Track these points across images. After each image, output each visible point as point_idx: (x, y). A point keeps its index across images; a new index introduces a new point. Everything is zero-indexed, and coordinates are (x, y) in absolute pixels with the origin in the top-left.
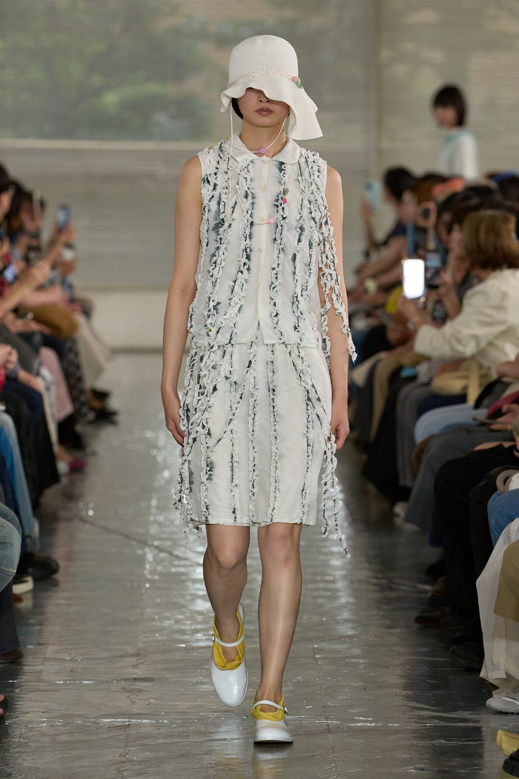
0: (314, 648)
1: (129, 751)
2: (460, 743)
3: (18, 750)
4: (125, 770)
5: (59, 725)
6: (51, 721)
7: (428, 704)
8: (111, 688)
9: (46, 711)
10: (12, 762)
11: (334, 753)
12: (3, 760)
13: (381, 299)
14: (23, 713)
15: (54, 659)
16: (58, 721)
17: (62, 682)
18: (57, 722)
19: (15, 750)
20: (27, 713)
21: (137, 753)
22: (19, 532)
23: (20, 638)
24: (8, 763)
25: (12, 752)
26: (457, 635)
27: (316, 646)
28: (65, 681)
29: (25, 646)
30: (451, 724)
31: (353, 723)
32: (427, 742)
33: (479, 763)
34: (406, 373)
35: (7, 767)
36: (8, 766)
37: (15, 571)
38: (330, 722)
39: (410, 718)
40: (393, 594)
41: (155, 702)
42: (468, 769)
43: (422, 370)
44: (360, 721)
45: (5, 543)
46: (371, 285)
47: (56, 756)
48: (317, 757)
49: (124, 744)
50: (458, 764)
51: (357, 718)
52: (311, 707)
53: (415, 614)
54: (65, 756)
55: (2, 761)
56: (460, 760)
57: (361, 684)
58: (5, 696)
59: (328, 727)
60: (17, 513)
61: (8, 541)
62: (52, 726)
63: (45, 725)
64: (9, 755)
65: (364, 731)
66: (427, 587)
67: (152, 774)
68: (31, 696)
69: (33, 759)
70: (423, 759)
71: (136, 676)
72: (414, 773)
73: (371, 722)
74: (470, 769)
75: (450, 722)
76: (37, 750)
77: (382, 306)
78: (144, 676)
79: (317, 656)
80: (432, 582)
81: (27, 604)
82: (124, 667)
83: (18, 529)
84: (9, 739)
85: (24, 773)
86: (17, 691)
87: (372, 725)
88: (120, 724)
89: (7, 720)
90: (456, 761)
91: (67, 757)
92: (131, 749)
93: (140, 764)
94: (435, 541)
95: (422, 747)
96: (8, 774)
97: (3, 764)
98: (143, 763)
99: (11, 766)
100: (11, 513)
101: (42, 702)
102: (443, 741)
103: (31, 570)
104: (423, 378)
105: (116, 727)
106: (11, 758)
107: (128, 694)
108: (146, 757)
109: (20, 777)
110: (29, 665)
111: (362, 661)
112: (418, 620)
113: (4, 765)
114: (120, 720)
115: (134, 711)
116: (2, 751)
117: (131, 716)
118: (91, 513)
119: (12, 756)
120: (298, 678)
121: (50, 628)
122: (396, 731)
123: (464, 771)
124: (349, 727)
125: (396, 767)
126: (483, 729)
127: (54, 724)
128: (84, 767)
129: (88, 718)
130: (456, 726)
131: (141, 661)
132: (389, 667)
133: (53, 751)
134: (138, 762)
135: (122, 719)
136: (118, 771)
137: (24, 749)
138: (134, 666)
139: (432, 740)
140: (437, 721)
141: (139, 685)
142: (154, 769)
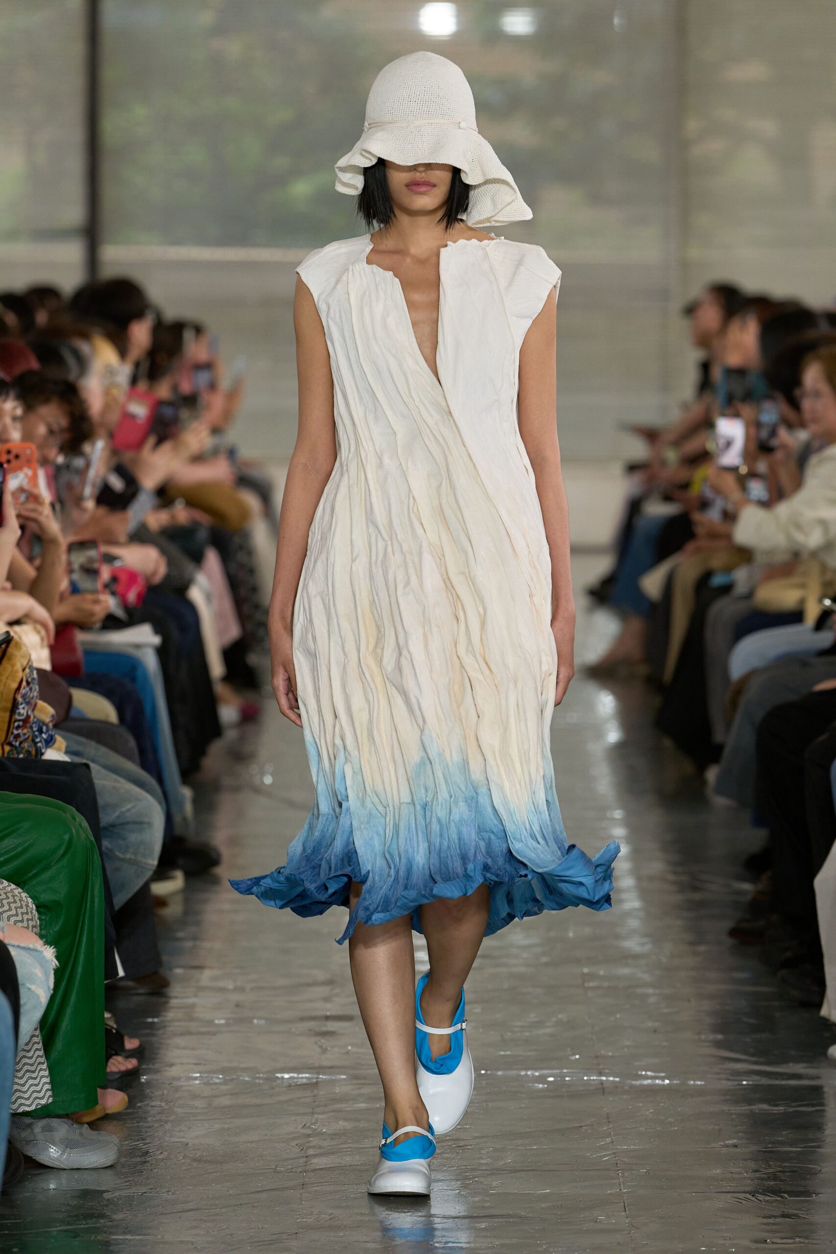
0: (584, 974)
1: (317, 1119)
2: (791, 1110)
3: (158, 1118)
4: (311, 1147)
5: (216, 1084)
6: (206, 1077)
7: (746, 1053)
8: (293, 1030)
9: (198, 1062)
10: (150, 1136)
11: (609, 1122)
12: (138, 1133)
13: (683, 475)
14: (166, 1066)
15: (212, 989)
16: (215, 1077)
17: (223, 1022)
18: (214, 1079)
19: (154, 1119)
20: (172, 1065)
21: (329, 1123)
22: (162, 808)
23: (165, 958)
24: (143, 1137)
25: (149, 1121)
26: (788, 954)
27: (586, 970)
28: (227, 1019)
29: (171, 969)
30: (778, 1082)
31: (637, 1080)
32: (744, 1108)
33: (817, 1138)
34: (718, 580)
35: (142, 1142)
36: (144, 1141)
37: (156, 863)
38: (604, 1078)
39: (718, 1074)
40: (697, 896)
41: (355, 1050)
42: (801, 1146)
43: (741, 576)
44: (647, 1077)
45: (141, 823)
46: (671, 456)
47: (213, 1127)
48: (585, 1129)
49: (309, 1110)
50: (787, 1139)
51: (644, 1073)
52: (577, 1057)
53: (728, 924)
54: (226, 1126)
55: (136, 1134)
56: (789, 1133)
57: (650, 1024)
58: (141, 1042)
59: (601, 1086)
60: (160, 780)
61: (146, 820)
62: (207, 1084)
63: (197, 1082)
64: (146, 1125)
65: (654, 1091)
66: (747, 887)
67: (349, 1153)
68: (180, 1041)
69: (180, 1131)
70: (737, 1132)
71: (328, 1014)
72: (723, 1152)
73: (663, 1079)
74: (803, 1146)
75: (777, 1079)
76: (185, 1119)
77: (685, 486)
78: (340, 1013)
79: (586, 985)
80: (754, 880)
81: (174, 910)
82: (311, 1001)
83: (160, 803)
84: (146, 1103)
85: (166, 1151)
86: (160, 1032)
87: (665, 1083)
88: (304, 1081)
89: (143, 1075)
90: (785, 1135)
91: (228, 1128)
92: (320, 1116)
93: (333, 1139)
94: (759, 821)
95: (735, 1114)
96: (144, 1153)
97: (137, 1138)
98: (337, 1137)
99: (148, 1141)
100: (152, 781)
101: (193, 1049)
102: (765, 1106)
103: (181, 861)
104: (741, 588)
105: (299, 1085)
106: (149, 1130)
107: (317, 1039)
108: (341, 1129)
109: (161, 1157)
110: (176, 997)
111: (651, 991)
112: (733, 933)
113: (138, 1140)
114: (304, 1075)
115: (326, 1063)
116: (136, 1120)
117: (319, 1069)
118: (268, 780)
119: (149, 1127)
120: (560, 1016)
121: (206, 945)
122: (699, 1092)
123: (795, 1149)
124: (631, 1086)
125: (699, 1143)
126: (825, 1089)
127: (211, 1082)
128: (252, 1142)
129: (259, 1073)
130: (785, 1085)
131: (337, 991)
132: (689, 1001)
133: (208, 1120)
134: (329, 1135)
135: (306, 1073)
136: (302, 1148)
137: (167, 1117)
138: (327, 999)
139: (750, 1104)
140: (758, 1078)
141: (332, 1026)
142: (352, 1145)
